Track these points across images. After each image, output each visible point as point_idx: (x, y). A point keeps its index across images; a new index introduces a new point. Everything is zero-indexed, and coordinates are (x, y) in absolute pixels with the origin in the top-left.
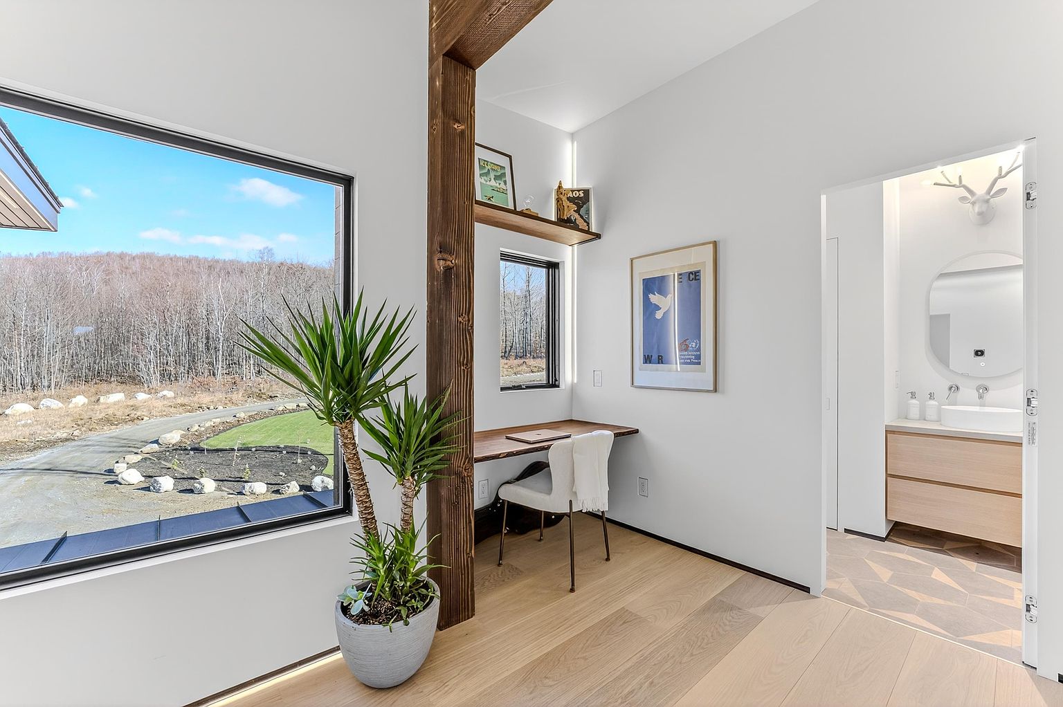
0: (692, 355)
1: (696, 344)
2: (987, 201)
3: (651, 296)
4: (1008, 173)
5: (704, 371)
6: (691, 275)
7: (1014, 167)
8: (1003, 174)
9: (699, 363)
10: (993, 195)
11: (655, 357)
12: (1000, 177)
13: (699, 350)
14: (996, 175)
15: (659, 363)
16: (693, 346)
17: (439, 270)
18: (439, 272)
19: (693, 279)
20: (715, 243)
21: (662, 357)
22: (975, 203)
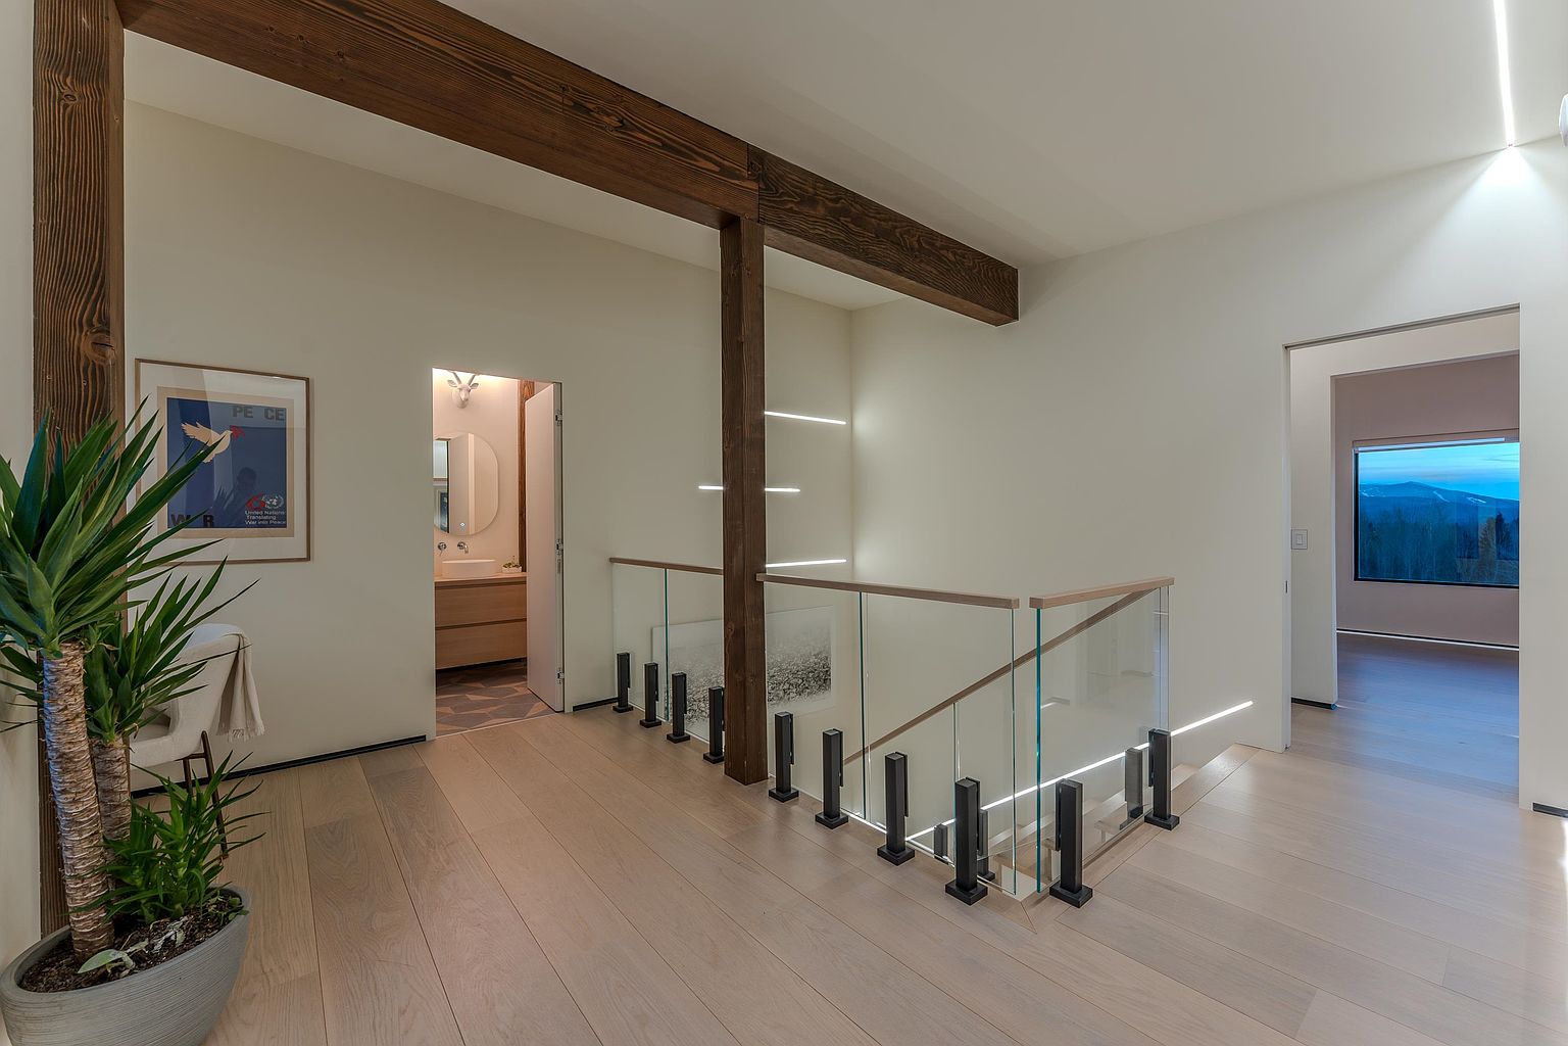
0: (272, 516)
1: (278, 501)
3: (186, 426)
5: (289, 535)
6: (269, 411)
9: (285, 526)
13: (284, 508)
16: (274, 504)
17: (102, 364)
18: (101, 368)
19: (272, 418)
20: (307, 380)
21: (211, 516)
22: (460, 389)
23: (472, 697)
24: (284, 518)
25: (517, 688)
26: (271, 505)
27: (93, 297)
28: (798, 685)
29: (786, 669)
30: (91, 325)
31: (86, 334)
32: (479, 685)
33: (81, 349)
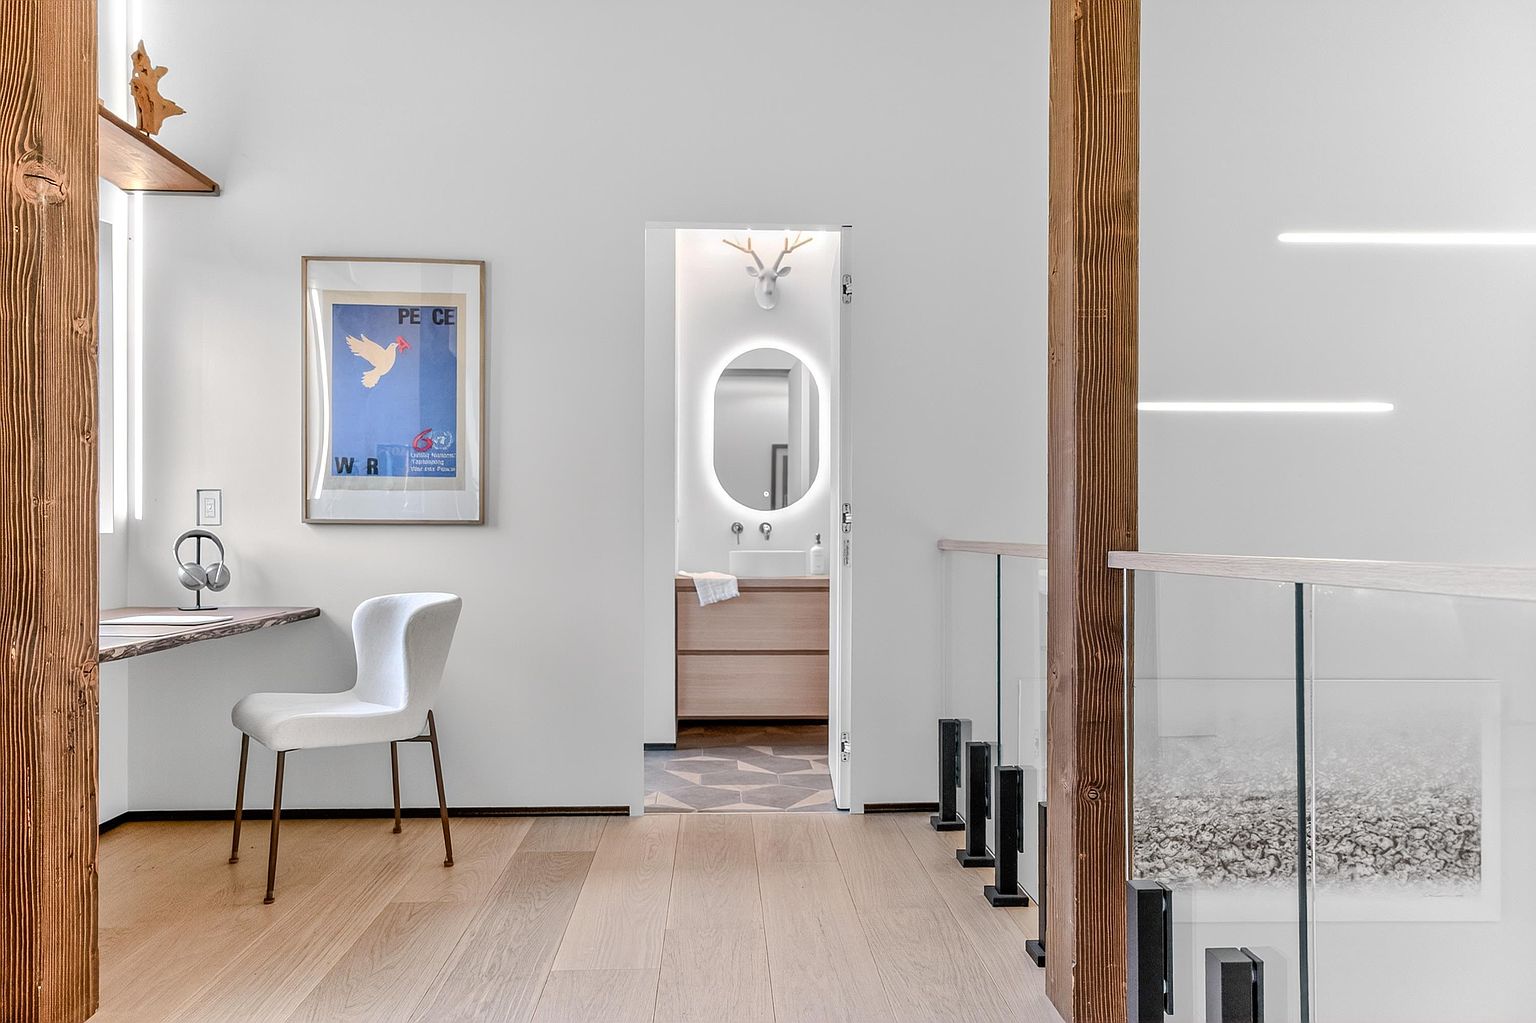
0: (441, 459)
1: (448, 438)
2: (774, 279)
3: (352, 341)
4: (792, 248)
5: (461, 487)
6: (438, 313)
7: (798, 243)
8: (789, 249)
9: (453, 474)
10: (780, 272)
11: (361, 464)
12: (786, 252)
13: (453, 449)
14: (783, 249)
15: (369, 473)
16: (442, 442)
17: (32, 201)
18: (32, 206)
19: (441, 321)
20: (482, 264)
21: (376, 461)
22: (762, 278)
23: (743, 766)
24: (452, 463)
25: (806, 761)
26: (439, 445)
27: (25, 112)
28: (1377, 851)
29: (1346, 809)
30: (22, 151)
31: (18, 164)
32: (768, 751)
33: (13, 184)
